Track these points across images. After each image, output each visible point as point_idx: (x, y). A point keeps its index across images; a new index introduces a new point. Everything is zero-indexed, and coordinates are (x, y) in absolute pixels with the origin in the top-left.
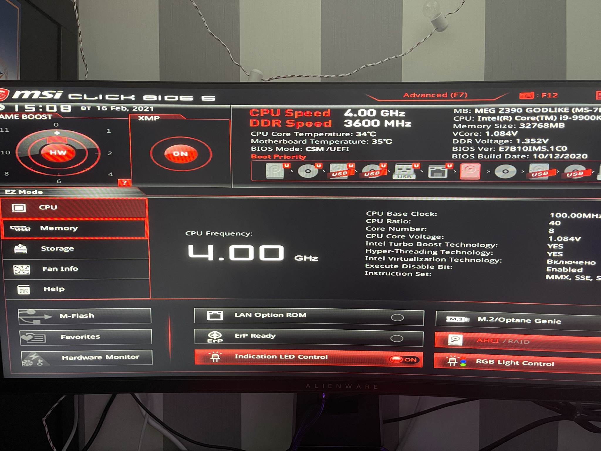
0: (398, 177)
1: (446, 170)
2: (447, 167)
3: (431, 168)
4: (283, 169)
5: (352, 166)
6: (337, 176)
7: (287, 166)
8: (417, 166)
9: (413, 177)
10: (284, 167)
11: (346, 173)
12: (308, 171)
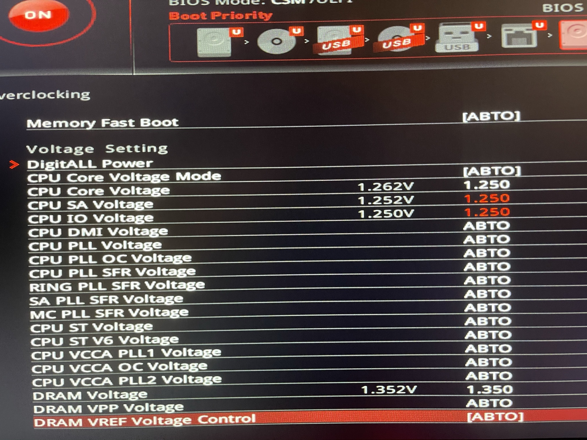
0: (446, 49)
1: (534, 33)
2: (534, 28)
3: (507, 30)
4: (230, 39)
5: (358, 30)
6: (332, 49)
7: (238, 32)
8: (480, 26)
9: (474, 47)
10: (231, 34)
11: (349, 43)
12: (276, 41)
